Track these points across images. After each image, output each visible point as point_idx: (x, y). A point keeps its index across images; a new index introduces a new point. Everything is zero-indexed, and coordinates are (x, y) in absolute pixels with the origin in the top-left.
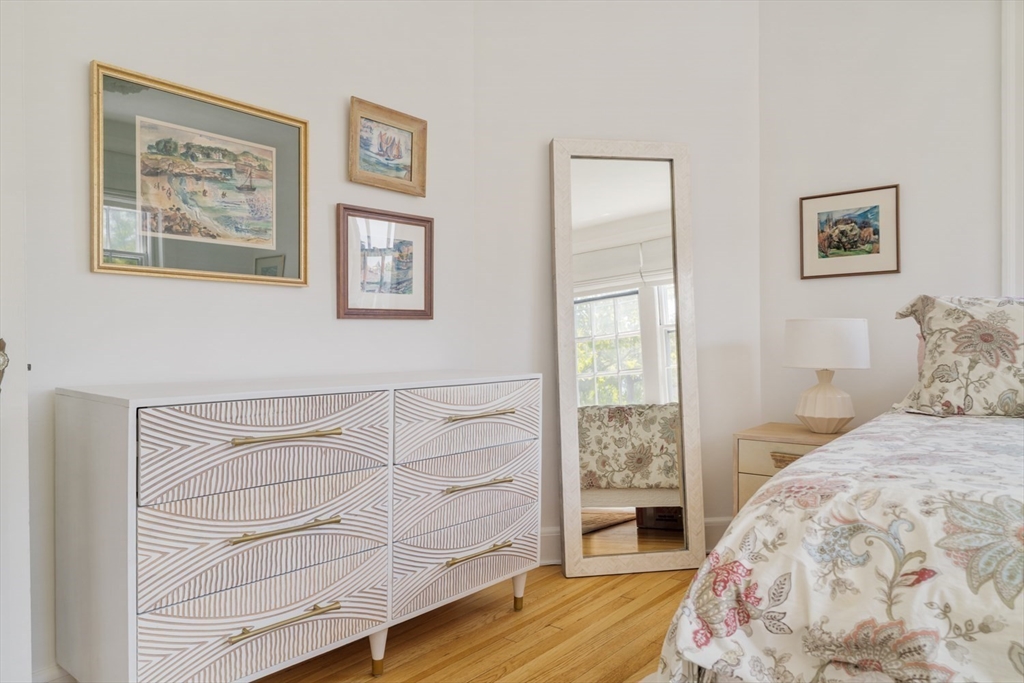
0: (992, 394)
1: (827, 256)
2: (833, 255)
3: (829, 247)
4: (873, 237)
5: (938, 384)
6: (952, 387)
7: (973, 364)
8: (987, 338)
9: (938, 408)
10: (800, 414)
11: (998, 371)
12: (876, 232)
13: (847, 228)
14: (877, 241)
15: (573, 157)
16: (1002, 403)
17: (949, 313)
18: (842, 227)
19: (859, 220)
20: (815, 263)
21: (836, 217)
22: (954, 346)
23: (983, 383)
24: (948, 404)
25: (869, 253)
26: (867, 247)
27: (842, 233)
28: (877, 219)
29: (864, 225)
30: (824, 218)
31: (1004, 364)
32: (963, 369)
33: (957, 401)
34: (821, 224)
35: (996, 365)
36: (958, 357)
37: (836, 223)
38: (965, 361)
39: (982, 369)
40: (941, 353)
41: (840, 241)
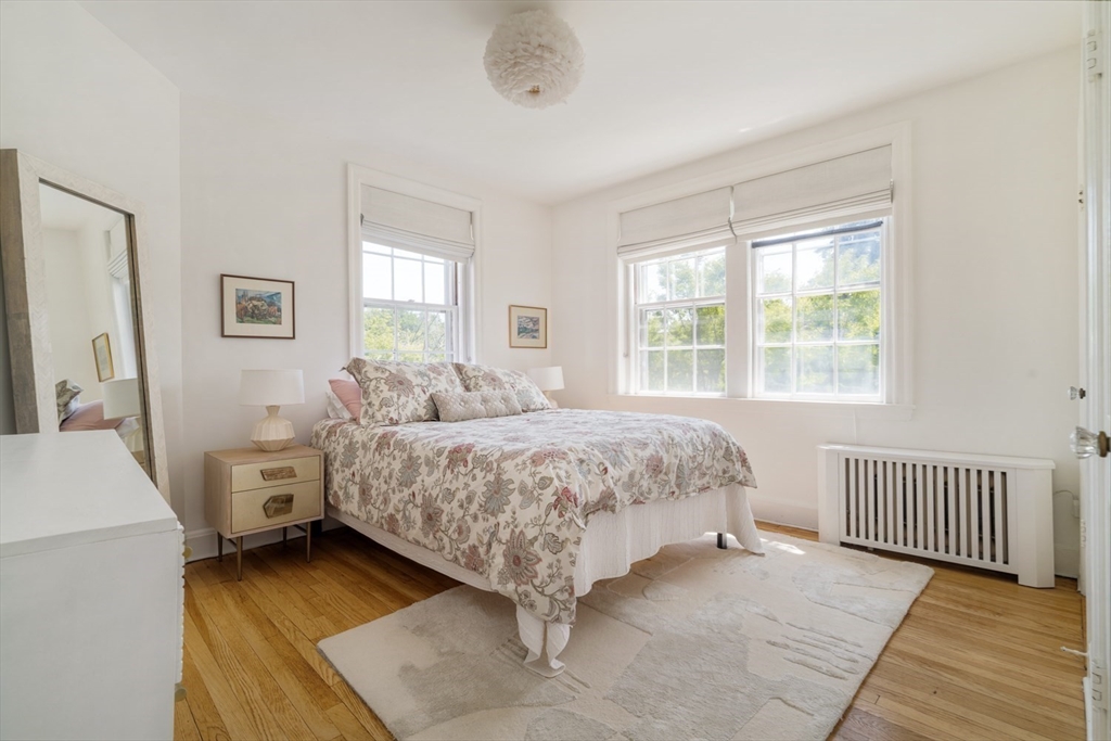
0: (408, 412)
1: (242, 322)
2: (248, 322)
3: (245, 315)
4: (277, 313)
5: (384, 409)
6: (392, 409)
7: (399, 396)
8: (401, 383)
9: (387, 422)
10: (255, 439)
11: (410, 399)
12: (279, 310)
13: (259, 304)
14: (280, 317)
15: (42, 181)
16: (413, 416)
17: (377, 369)
18: (255, 303)
19: (268, 300)
20: (232, 326)
21: (250, 295)
22: (387, 387)
23: (404, 406)
24: (391, 419)
25: (274, 323)
26: (273, 319)
27: (255, 306)
28: (280, 301)
29: (271, 304)
30: (241, 294)
31: (411, 396)
32: (395, 400)
33: (395, 417)
34: (238, 297)
35: (408, 397)
36: (391, 393)
37: (252, 299)
38: (395, 395)
39: (403, 399)
40: (381, 391)
41: (253, 312)
